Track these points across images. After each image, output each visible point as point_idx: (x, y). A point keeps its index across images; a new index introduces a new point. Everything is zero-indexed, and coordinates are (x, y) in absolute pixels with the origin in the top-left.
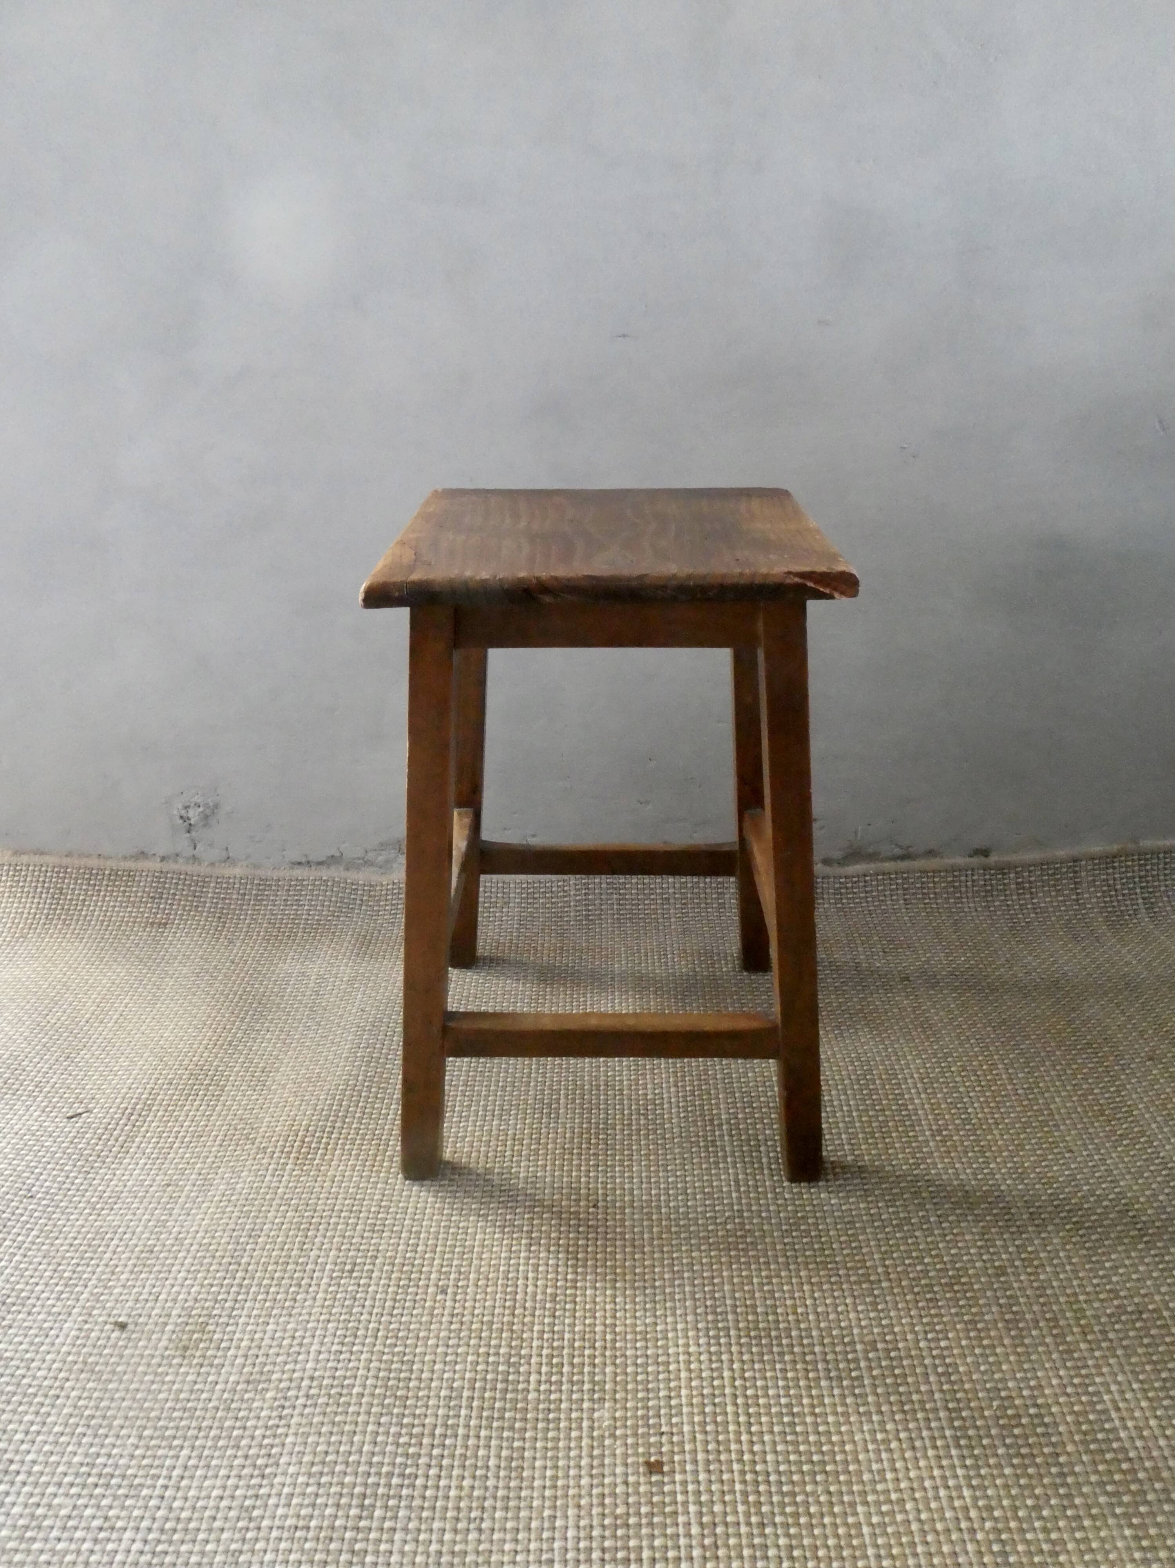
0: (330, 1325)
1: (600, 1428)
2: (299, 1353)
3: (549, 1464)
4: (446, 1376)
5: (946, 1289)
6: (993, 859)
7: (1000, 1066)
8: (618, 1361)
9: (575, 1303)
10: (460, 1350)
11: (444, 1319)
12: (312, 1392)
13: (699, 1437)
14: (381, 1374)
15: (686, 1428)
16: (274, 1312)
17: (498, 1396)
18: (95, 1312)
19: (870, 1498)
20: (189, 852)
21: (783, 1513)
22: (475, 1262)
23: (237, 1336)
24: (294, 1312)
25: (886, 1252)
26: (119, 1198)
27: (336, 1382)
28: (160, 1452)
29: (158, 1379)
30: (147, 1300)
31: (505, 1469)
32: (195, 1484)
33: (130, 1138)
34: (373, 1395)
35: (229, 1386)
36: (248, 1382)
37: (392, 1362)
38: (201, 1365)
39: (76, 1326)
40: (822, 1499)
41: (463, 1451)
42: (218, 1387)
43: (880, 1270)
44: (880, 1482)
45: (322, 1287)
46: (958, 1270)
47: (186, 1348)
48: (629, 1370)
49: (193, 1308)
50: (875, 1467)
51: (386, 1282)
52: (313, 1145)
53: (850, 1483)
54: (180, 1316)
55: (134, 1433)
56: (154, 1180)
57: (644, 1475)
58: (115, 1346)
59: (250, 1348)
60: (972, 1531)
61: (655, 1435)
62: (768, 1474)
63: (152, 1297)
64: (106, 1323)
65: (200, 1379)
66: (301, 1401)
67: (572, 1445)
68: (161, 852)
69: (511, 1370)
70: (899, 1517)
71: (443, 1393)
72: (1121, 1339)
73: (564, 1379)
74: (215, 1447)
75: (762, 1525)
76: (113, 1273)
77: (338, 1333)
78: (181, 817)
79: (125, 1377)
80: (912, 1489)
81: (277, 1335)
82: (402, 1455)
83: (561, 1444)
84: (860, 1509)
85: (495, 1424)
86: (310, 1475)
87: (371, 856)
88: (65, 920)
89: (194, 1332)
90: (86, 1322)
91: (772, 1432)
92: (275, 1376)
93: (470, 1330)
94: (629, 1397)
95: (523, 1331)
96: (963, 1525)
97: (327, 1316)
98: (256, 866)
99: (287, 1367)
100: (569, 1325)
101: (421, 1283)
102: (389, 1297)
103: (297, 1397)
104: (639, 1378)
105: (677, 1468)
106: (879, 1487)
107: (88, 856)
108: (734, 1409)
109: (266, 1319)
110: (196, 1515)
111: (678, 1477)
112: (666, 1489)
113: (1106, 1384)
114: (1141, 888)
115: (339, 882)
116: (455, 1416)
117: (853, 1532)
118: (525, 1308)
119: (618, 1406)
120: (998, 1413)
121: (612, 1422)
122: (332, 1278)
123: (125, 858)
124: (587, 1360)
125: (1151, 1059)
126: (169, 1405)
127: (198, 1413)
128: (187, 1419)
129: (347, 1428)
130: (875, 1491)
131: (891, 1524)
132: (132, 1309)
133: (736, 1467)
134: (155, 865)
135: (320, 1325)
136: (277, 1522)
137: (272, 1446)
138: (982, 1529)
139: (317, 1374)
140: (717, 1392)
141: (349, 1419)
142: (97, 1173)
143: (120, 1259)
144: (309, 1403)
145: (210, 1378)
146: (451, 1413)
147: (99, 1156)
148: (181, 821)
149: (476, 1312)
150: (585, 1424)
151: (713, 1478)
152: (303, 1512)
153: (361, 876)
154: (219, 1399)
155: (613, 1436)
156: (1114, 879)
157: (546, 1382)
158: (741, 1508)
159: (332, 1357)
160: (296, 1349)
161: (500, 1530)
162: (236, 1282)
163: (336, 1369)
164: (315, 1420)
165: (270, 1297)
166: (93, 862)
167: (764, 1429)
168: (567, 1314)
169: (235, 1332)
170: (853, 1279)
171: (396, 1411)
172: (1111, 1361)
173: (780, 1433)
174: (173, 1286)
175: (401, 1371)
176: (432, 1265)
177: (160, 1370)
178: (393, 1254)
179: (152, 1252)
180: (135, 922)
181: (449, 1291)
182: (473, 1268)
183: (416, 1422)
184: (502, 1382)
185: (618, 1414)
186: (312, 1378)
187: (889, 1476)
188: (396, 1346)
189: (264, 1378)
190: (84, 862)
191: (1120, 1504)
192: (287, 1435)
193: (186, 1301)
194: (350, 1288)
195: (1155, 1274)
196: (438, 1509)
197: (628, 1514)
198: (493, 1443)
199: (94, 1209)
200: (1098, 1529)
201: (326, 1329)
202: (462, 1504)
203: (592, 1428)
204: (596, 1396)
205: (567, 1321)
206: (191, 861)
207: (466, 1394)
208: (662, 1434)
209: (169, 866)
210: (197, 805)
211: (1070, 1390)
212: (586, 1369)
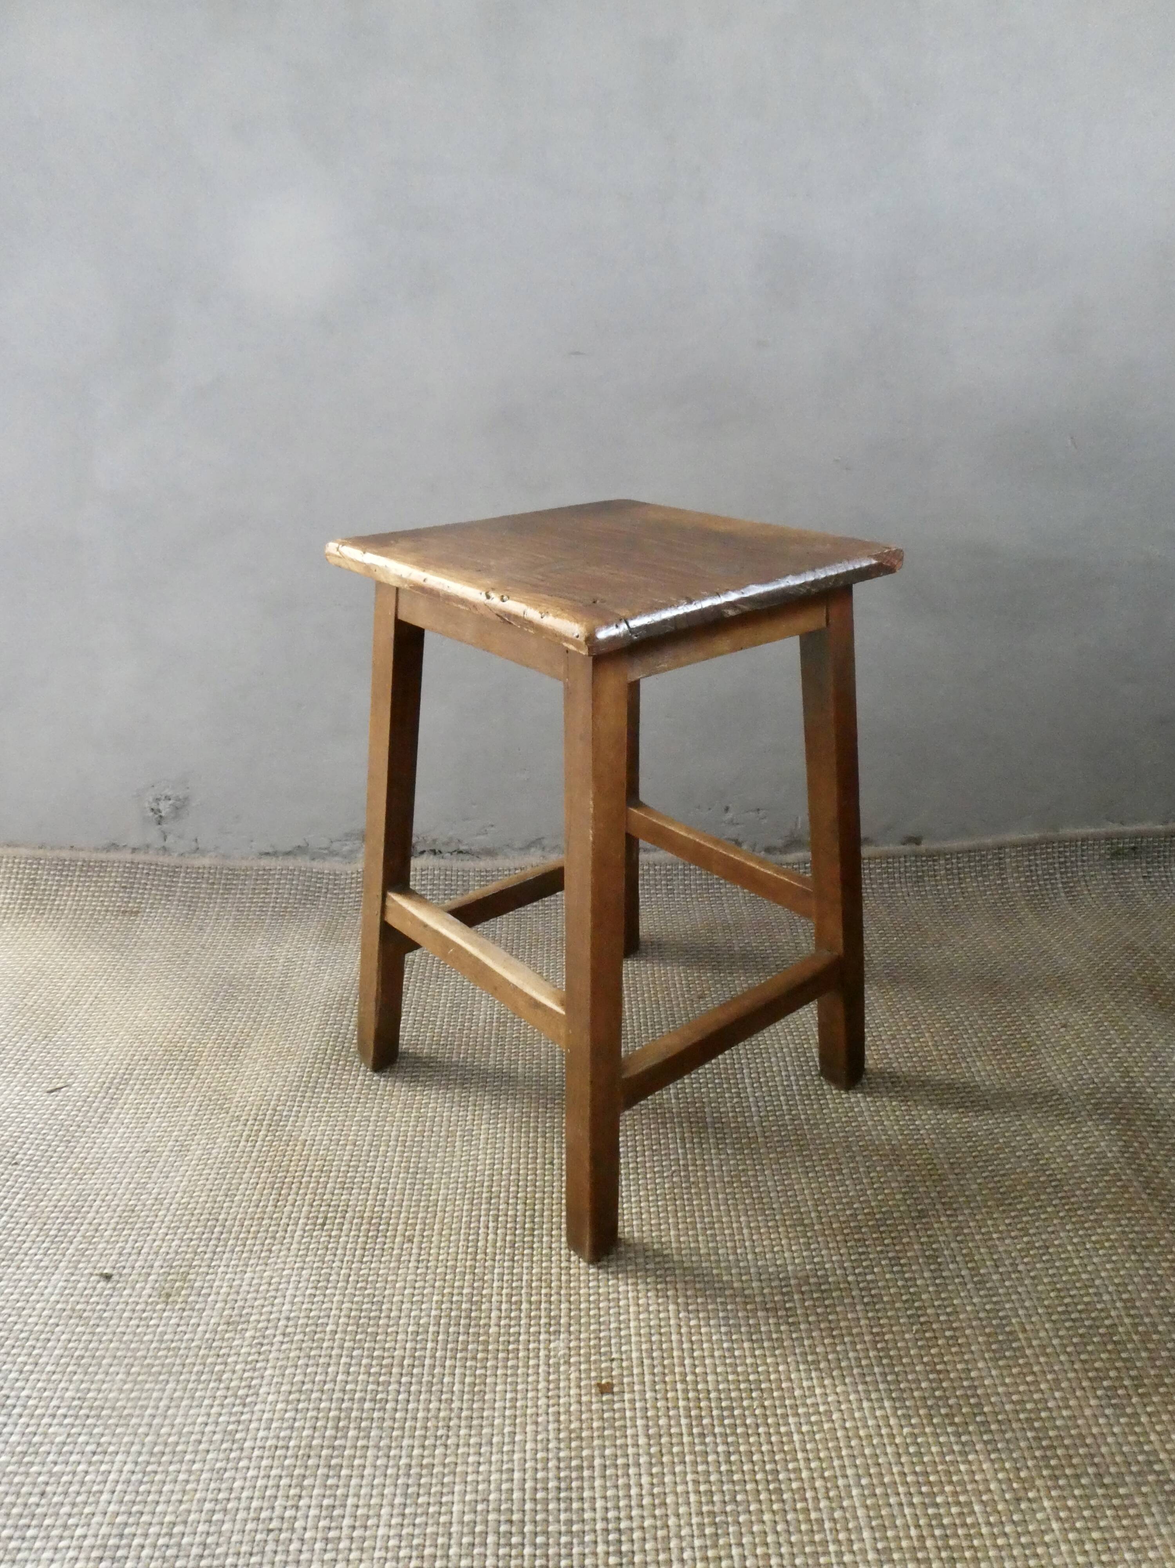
0: (304, 1272)
1: (555, 1357)
2: (275, 1298)
3: (509, 1388)
4: (413, 1314)
5: (873, 1230)
6: (923, 847)
7: (926, 1035)
8: (572, 1299)
9: (532, 1248)
10: (425, 1292)
11: (411, 1265)
12: (289, 1330)
13: (646, 1362)
14: (353, 1314)
15: (635, 1355)
16: (251, 1262)
17: (462, 1330)
18: (81, 1265)
19: (801, 1410)
20: (160, 843)
21: (723, 1425)
22: (439, 1214)
23: (217, 1283)
24: (270, 1261)
25: (819, 1199)
26: (99, 1164)
27: (310, 1322)
28: (147, 1386)
29: (142, 1323)
30: (130, 1254)
31: (469, 1393)
32: (181, 1412)
33: (109, 1109)
34: (345, 1332)
35: (210, 1327)
36: (228, 1324)
37: (363, 1303)
38: (184, 1310)
39: (64, 1278)
40: (757, 1412)
41: (430, 1378)
42: (200, 1328)
43: (813, 1215)
44: (810, 1397)
45: (296, 1239)
46: (884, 1213)
47: (168, 1295)
48: (582, 1306)
49: (174, 1260)
50: (805, 1384)
51: (356, 1233)
52: (285, 1113)
53: (783, 1398)
54: (162, 1267)
55: (122, 1370)
56: (133, 1147)
57: (596, 1395)
58: (100, 1295)
59: (229, 1294)
60: (892, 1436)
61: (606, 1361)
62: (709, 1392)
63: (135, 1251)
64: (91, 1275)
65: (182, 1322)
66: (279, 1338)
67: (530, 1371)
68: (132, 843)
69: (474, 1308)
70: (826, 1426)
71: (410, 1329)
72: (1029, 1271)
73: (522, 1315)
74: (198, 1381)
75: (702, 1435)
76: (97, 1230)
77: (312, 1278)
78: (152, 810)
79: (112, 1322)
80: (839, 1402)
81: (255, 1282)
82: (373, 1383)
83: (520, 1371)
84: (791, 1420)
86: (287, 1402)
87: (336, 846)
88: (38, 909)
89: (176, 1281)
90: (73, 1274)
91: (713, 1356)
92: (253, 1318)
93: (435, 1274)
94: (583, 1329)
95: (484, 1274)
96: (884, 1431)
97: (301, 1265)
98: (225, 857)
99: (265, 1310)
100: (527, 1268)
101: (388, 1234)
102: (359, 1246)
103: (275, 1336)
104: (592, 1313)
105: (626, 1388)
106: (809, 1401)
107: (61, 848)
108: (678, 1337)
109: (244, 1268)
110: (183, 1439)
111: (627, 1396)
112: (616, 1406)
113: (1015, 1309)
114: (1061, 873)
115: (305, 872)
116: (421, 1349)
117: (785, 1439)
118: (486, 1254)
119: (572, 1337)
120: (917, 1336)
121: (567, 1351)
122: (304, 1231)
123: (97, 849)
124: (543, 1298)
125: (1064, 1026)
126: (154, 1345)
127: (181, 1352)
128: (172, 1357)
129: (322, 1361)
130: (805, 1405)
131: (819, 1432)
132: (117, 1262)
133: (679, 1386)
134: (127, 856)
135: (295, 1272)
136: (259, 1443)
137: (252, 1378)
138: (901, 1434)
139: (292, 1315)
140: (662, 1323)
141: (323, 1353)
142: (78, 1142)
143: (103, 1218)
144: (286, 1340)
145: (193, 1321)
146: (418, 1346)
147: (79, 1126)
148: (151, 814)
149: (441, 1258)
150: (542, 1353)
151: (659, 1396)
152: (282, 1434)
153: (326, 866)
154: (202, 1339)
155: (568, 1363)
156: (1037, 865)
157: (506, 1318)
158: (683, 1421)
159: (306, 1300)
160: (273, 1293)
161: (464, 1446)
162: (214, 1236)
163: (311, 1310)
164: (292, 1355)
165: (247, 1248)
166: (65, 854)
167: (706, 1354)
168: (525, 1258)
169: (214, 1280)
170: (788, 1223)
171: (366, 1345)
172: (1020, 1290)
173: (720, 1357)
174: (155, 1240)
175: (371, 1311)
176: (398, 1218)
177: (145, 1315)
178: (362, 1208)
179: (133, 1211)
180: (107, 911)
181: (415, 1240)
182: (437, 1220)
183: (386, 1354)
184: (466, 1318)
185: (572, 1345)
186: (288, 1319)
187: (818, 1391)
188: (366, 1289)
189: (243, 1319)
190: (57, 853)
191: (1024, 1410)
192: (266, 1369)
193: (168, 1253)
194: (322, 1240)
195: (1061, 1214)
196: (407, 1429)
197: (581, 1429)
198: (457, 1371)
199: (76, 1174)
200: (1003, 1432)
201: (300, 1275)
202: (429, 1424)
203: (548, 1357)
204: (552, 1329)
205: (525, 1265)
206: (161, 852)
207: (431, 1329)
208: (612, 1360)
209: (140, 857)
210: (168, 798)
211: (982, 1315)
212: (543, 1306)
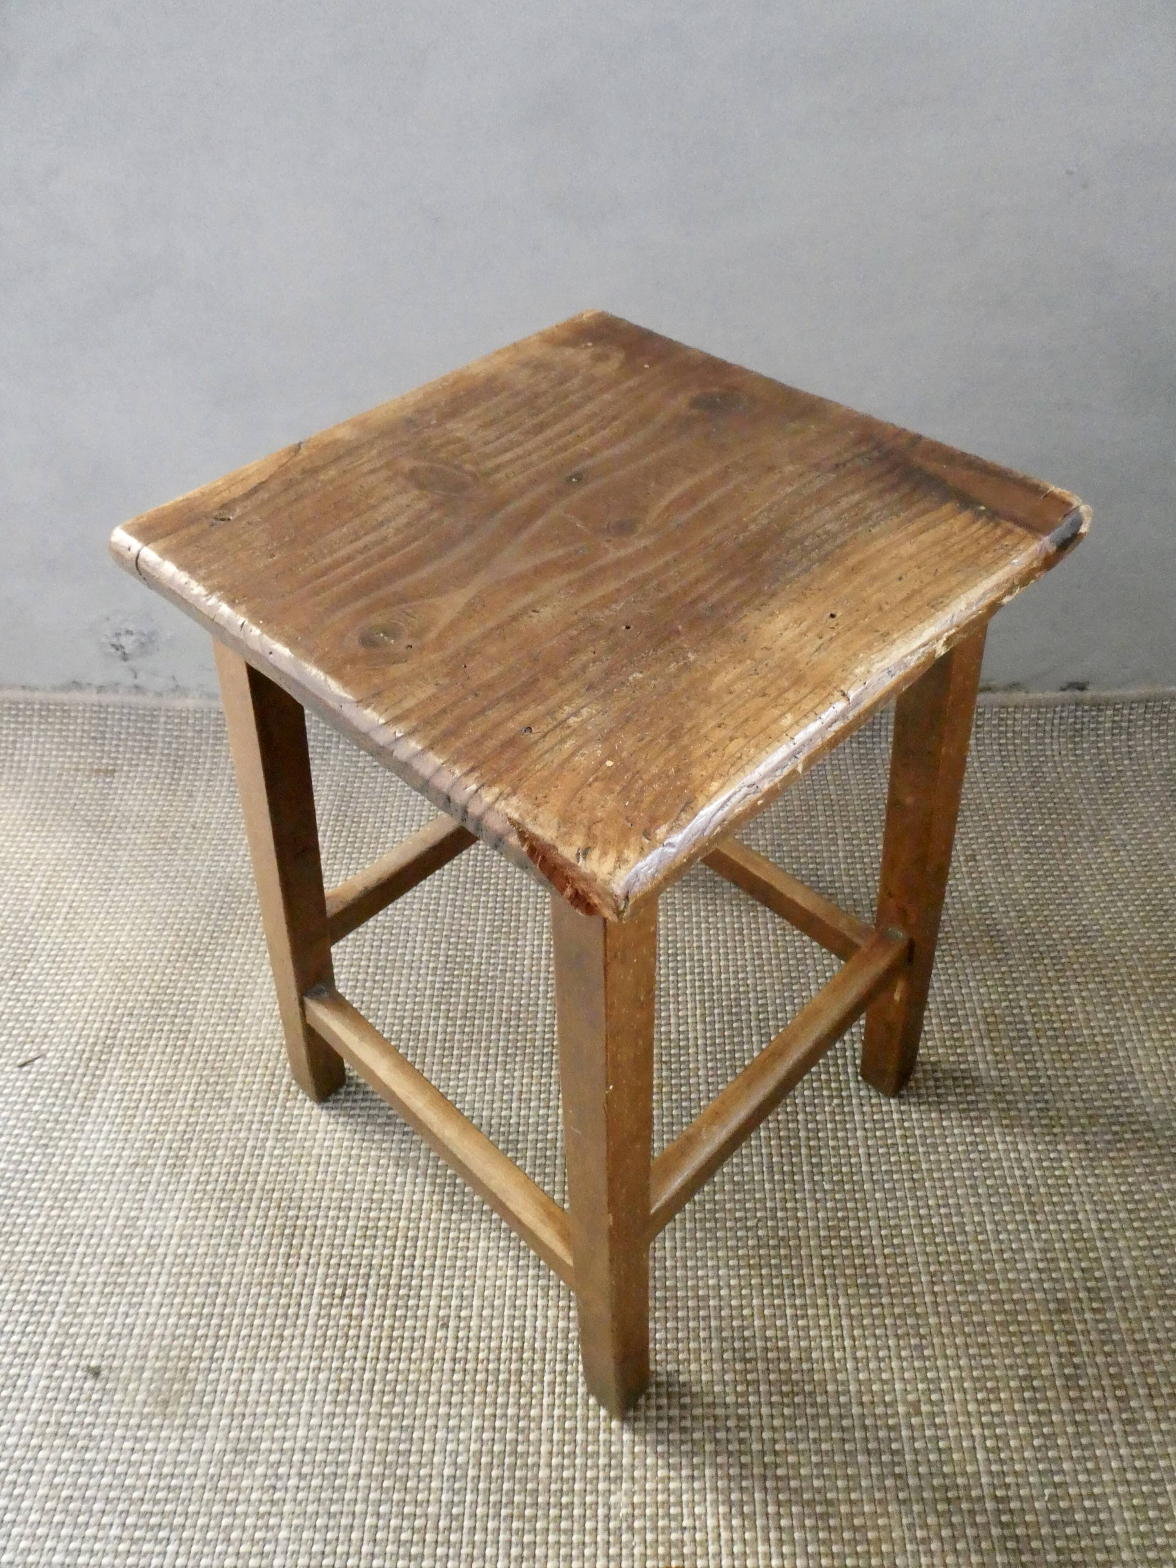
0: (321, 1375)
1: (616, 1517)
2: (289, 1415)
4: (449, 1447)
5: (1000, 1330)
6: (1090, 693)
7: (1077, 1001)
10: (463, 1411)
11: (446, 1367)
12: (305, 1469)
13: (725, 1535)
14: (379, 1446)
15: (711, 1522)
16: (260, 1354)
18: (64, 1352)
20: (130, 681)
22: (479, 1283)
23: (221, 1387)
24: (281, 1354)
26: (83, 1182)
27: (330, 1458)
29: (138, 1446)
30: (121, 1335)
33: (91, 1094)
34: (370, 1475)
35: (215, 1456)
36: (235, 1451)
37: (390, 1428)
38: (184, 1427)
39: (46, 1373)
42: (203, 1458)
43: (928, 1298)
45: (311, 1319)
46: (1015, 1302)
47: (166, 1403)
49: (171, 1347)
51: (382, 1312)
54: (157, 1358)
55: (117, 1521)
56: (120, 1156)
58: (88, 1400)
59: (235, 1404)
61: (676, 1529)
63: (125, 1331)
64: (77, 1367)
65: (183, 1447)
66: (293, 1482)
67: (587, 1539)
68: (98, 680)
69: (520, 1438)
71: (446, 1471)
73: (578, 1450)
76: (81, 1294)
77: (330, 1387)
78: (113, 646)
79: (103, 1444)
81: (264, 1387)
83: (575, 1538)
85: (504, 1512)
89: (174, 1381)
90: (56, 1366)
91: (803, 1527)
92: (264, 1446)
93: (475, 1382)
95: (532, 1383)
97: (317, 1363)
98: (208, 697)
99: (277, 1433)
103: (289, 1476)
107: (12, 687)
109: (252, 1363)
116: (460, 1502)
118: (534, 1350)
119: (636, 1487)
120: (1050, 1505)
121: (630, 1510)
122: (321, 1307)
123: (54, 689)
126: (152, 1481)
127: (184, 1494)
128: (172, 1501)
129: (344, 1521)
132: (106, 1347)
134: (92, 697)
135: (311, 1375)
139: (309, 1445)
141: (345, 1508)
142: (56, 1147)
143: (88, 1274)
144: (302, 1484)
145: (195, 1446)
146: (456, 1499)
147: (57, 1122)
148: (113, 650)
150: (601, 1512)
154: (206, 1475)
155: (631, 1528)
157: (558, 1454)
159: (325, 1422)
160: (285, 1408)
162: (216, 1310)
163: (330, 1439)
164: (309, 1509)
166: (20, 695)
167: (795, 1523)
169: (218, 1381)
170: (897, 1310)
171: (395, 1497)
173: (811, 1528)
174: (147, 1315)
175: (400, 1441)
176: (431, 1286)
177: (140, 1434)
178: (388, 1270)
180: (77, 770)
181: (451, 1324)
182: (477, 1292)
183: (418, 1511)
185: (636, 1499)
186: (304, 1451)
188: (394, 1405)
189: (252, 1447)
190: (7, 694)
192: (280, 1527)
193: (163, 1337)
194: (342, 1322)
198: (502, 1537)
199: (56, 1200)
201: (316, 1380)
203: (608, 1517)
204: (612, 1474)
206: (133, 692)
207: (471, 1472)
208: (684, 1529)
209: (107, 698)
210: (129, 632)
211: (1130, 1476)
212: (602, 1437)
